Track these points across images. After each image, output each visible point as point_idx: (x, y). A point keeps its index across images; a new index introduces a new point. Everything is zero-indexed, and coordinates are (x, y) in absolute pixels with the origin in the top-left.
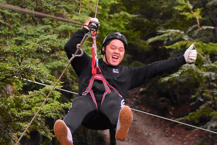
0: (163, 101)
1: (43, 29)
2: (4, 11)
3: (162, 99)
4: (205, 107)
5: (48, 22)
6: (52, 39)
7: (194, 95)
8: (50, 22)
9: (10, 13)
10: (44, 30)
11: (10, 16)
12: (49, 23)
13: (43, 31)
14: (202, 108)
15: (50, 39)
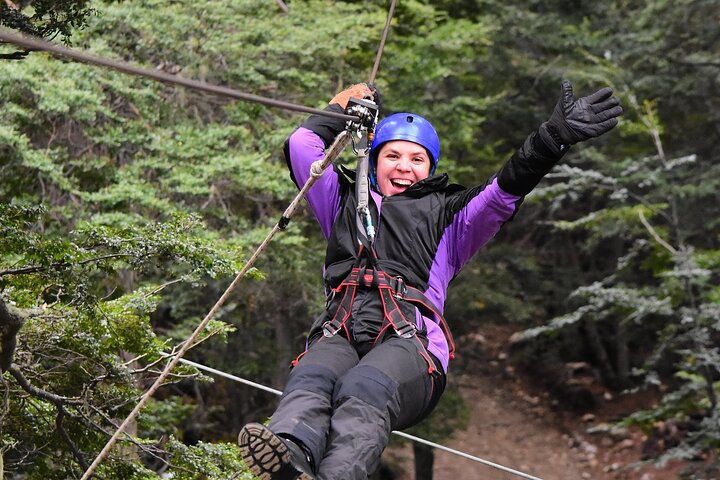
0: (578, 372)
1: (225, 138)
2: (111, 83)
3: (578, 365)
4: (679, 397)
5: (238, 118)
6: (247, 168)
7: (639, 368)
8: (247, 118)
9: (128, 90)
10: (227, 142)
11: (129, 98)
12: (241, 120)
13: (224, 144)
14: (670, 402)
15: (241, 167)
